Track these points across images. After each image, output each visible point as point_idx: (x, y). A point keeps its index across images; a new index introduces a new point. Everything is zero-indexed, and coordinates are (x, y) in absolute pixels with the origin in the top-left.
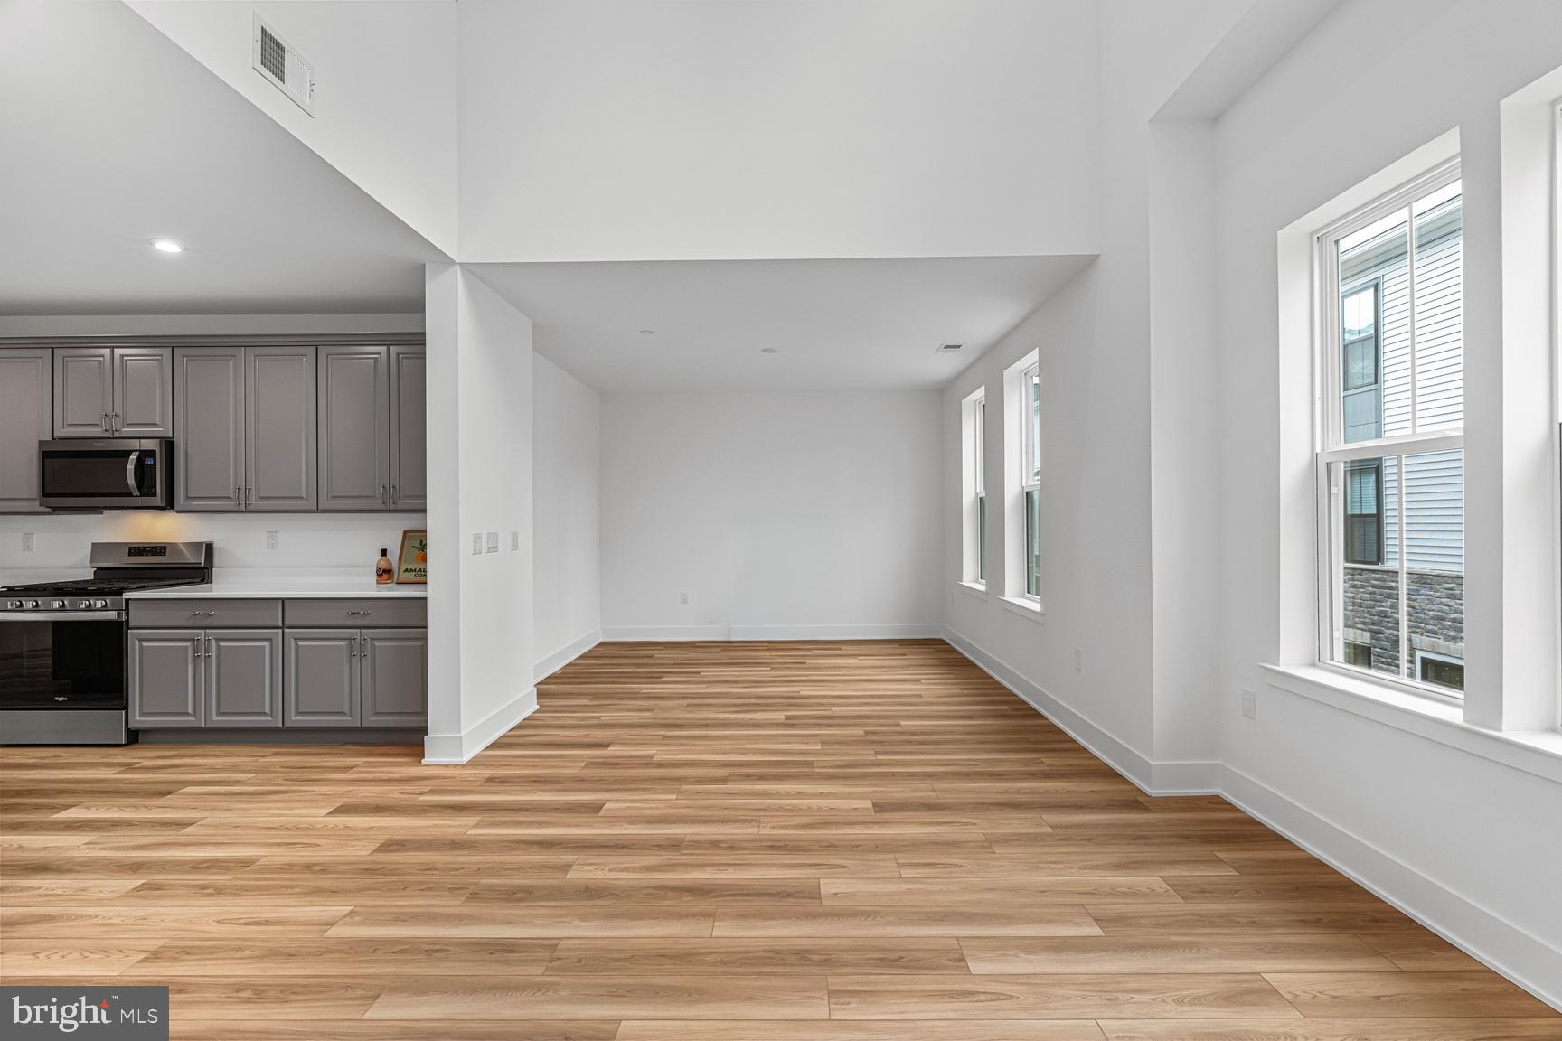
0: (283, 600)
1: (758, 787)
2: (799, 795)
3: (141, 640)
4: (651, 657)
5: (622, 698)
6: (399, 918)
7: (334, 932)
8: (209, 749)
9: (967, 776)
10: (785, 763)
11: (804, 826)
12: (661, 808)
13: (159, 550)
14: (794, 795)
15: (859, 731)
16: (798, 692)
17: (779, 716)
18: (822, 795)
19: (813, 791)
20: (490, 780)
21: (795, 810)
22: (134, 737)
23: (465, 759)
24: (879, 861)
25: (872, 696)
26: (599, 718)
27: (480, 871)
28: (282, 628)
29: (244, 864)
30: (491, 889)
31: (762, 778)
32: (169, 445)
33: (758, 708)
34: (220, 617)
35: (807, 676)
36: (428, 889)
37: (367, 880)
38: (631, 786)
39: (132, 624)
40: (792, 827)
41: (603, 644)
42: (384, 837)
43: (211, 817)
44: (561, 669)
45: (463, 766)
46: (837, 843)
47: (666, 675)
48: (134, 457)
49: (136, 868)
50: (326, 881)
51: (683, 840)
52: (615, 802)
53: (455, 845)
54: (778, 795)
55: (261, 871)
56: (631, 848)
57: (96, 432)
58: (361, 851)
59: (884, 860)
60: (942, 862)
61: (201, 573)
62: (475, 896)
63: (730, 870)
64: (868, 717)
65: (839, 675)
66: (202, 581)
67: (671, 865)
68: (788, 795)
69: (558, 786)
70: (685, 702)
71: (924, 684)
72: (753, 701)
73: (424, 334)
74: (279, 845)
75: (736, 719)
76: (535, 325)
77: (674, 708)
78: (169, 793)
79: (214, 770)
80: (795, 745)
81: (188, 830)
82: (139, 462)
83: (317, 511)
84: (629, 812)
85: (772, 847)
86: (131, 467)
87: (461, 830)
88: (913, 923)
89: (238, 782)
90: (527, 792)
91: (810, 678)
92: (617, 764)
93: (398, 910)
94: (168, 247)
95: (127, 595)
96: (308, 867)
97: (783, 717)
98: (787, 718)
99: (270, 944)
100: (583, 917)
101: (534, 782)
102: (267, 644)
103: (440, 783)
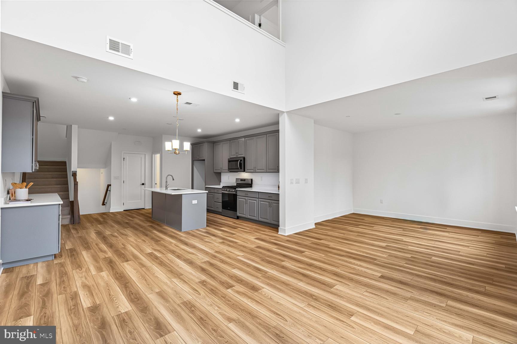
0: (258, 192)
1: (349, 260)
2: (360, 266)
3: (239, 198)
4: (363, 219)
5: (340, 229)
6: (249, 259)
7: (238, 257)
8: (247, 222)
9: (435, 280)
10: (367, 257)
11: (351, 273)
12: (317, 257)
13: (244, 180)
14: (359, 265)
15: (409, 256)
17: (384, 244)
18: (367, 268)
19: (365, 266)
20: (288, 240)
21: (354, 269)
22: (238, 218)
23: (286, 235)
25: (434, 247)
26: (327, 233)
27: (268, 256)
28: (258, 198)
29: (236, 243)
30: (267, 260)
31: (354, 258)
32: (244, 158)
33: (381, 241)
34: (249, 195)
35: (415, 235)
36: (257, 256)
37: (250, 251)
38: (316, 250)
39: (238, 195)
40: (347, 272)
41: (353, 214)
42: (259, 245)
43: (238, 234)
45: (285, 236)
46: (354, 280)
48: (239, 161)
49: (223, 239)
50: (244, 249)
51: (314, 265)
52: (308, 252)
53: (269, 250)
54: (354, 264)
55: (238, 245)
56: (301, 262)
57: (235, 156)
58: (253, 246)
59: (363, 289)
60: (381, 295)
61: (250, 185)
62: (263, 260)
64: (420, 253)
65: (431, 238)
66: (250, 187)
67: (304, 268)
68: (357, 265)
69: (299, 245)
70: (357, 234)
73: (279, 130)
74: (243, 241)
75: (368, 242)
76: (314, 120)
77: (352, 235)
78: (236, 229)
79: (245, 226)
80: (378, 253)
81: (234, 235)
82: (240, 162)
83: (266, 172)
84: (309, 256)
86: (239, 163)
87: (272, 248)
89: (246, 229)
90: (292, 245)
91: (415, 236)
92: (319, 245)
93: (249, 257)
94: (237, 120)
95: (237, 189)
96: (244, 246)
98: (387, 246)
99: (229, 256)
100: (277, 271)
101: (296, 243)
102: (256, 202)
103: (277, 238)
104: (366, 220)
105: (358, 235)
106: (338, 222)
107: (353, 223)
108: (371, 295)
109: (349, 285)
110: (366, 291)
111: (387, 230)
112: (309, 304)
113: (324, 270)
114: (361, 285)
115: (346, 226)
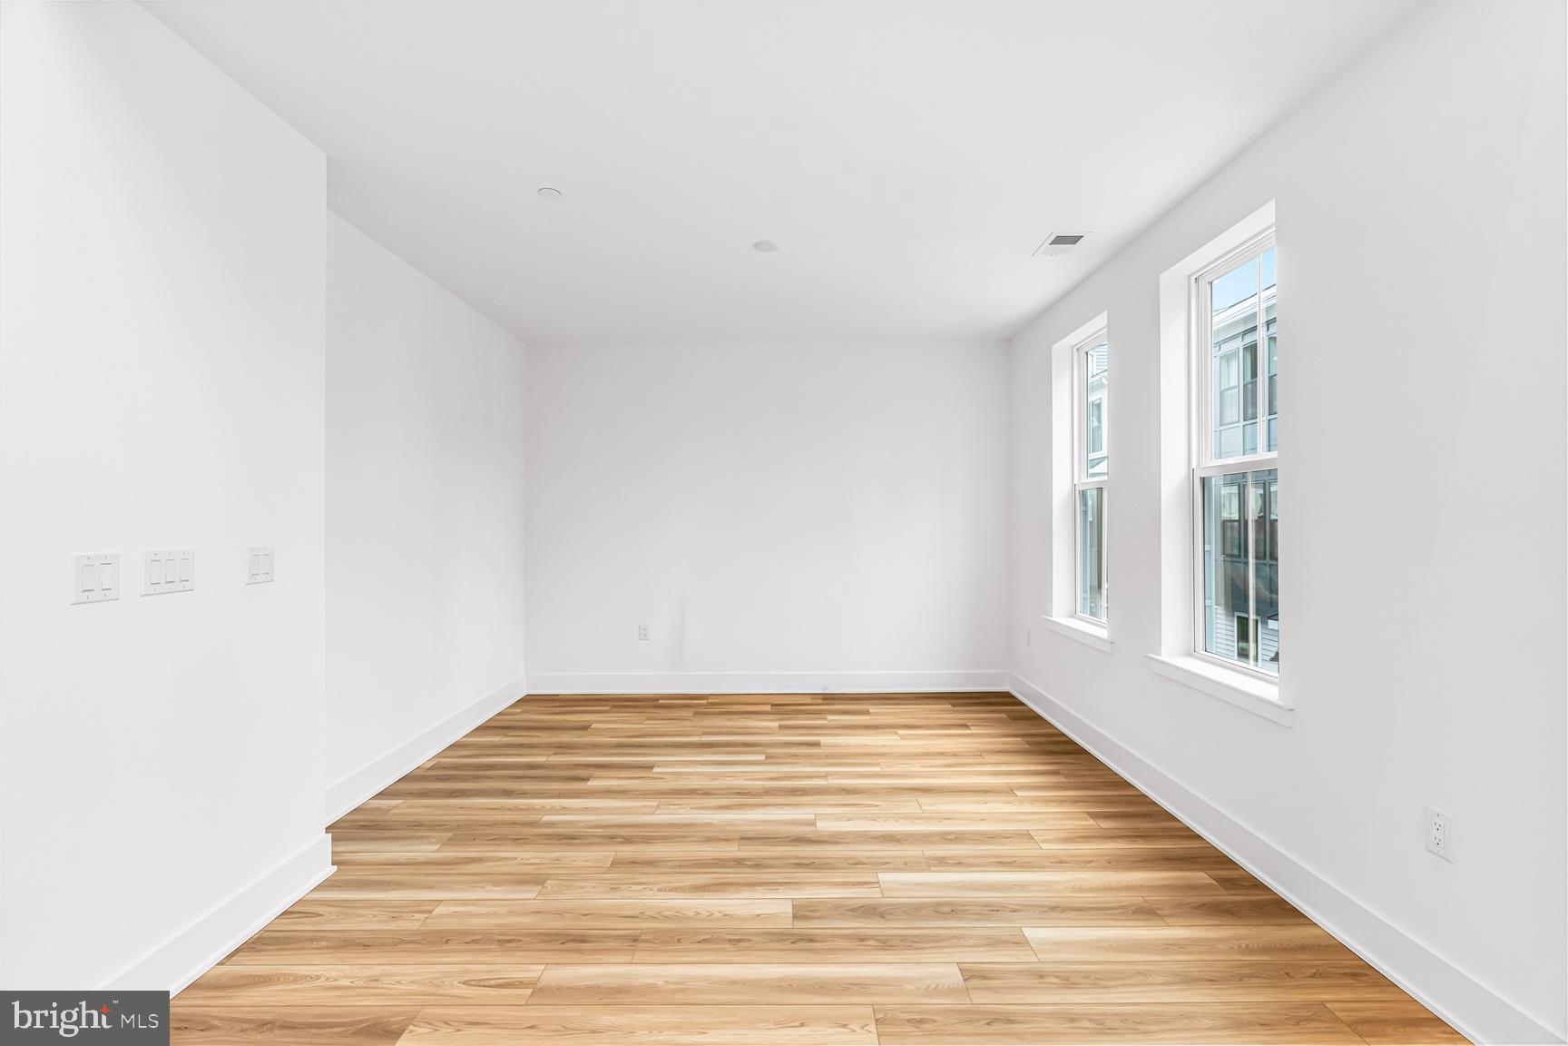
4: (585, 728)
16: (813, 824)
41: (529, 700)
44: (438, 756)
47: (598, 773)
71: (1022, 801)
72: (733, 851)
76: (328, 157)
97: (789, 909)
104: (599, 732)
105: (617, 864)
106: (477, 778)
107: (555, 767)
111: (713, 777)
115: (523, 794)
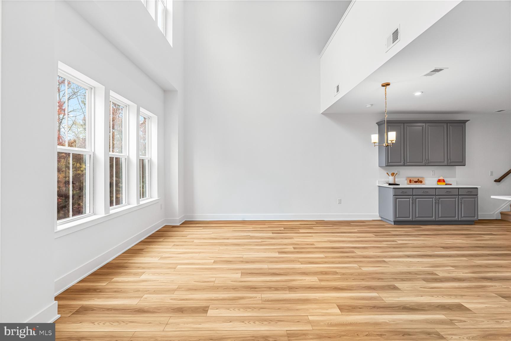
11: (242, 298)
24: (220, 283)
59: (218, 283)
63: (268, 280)
85: (256, 288)
88: (220, 268)
108: (208, 280)
109: (231, 281)
110: (214, 282)
112: (242, 258)
113: (270, 288)
114: (222, 287)
